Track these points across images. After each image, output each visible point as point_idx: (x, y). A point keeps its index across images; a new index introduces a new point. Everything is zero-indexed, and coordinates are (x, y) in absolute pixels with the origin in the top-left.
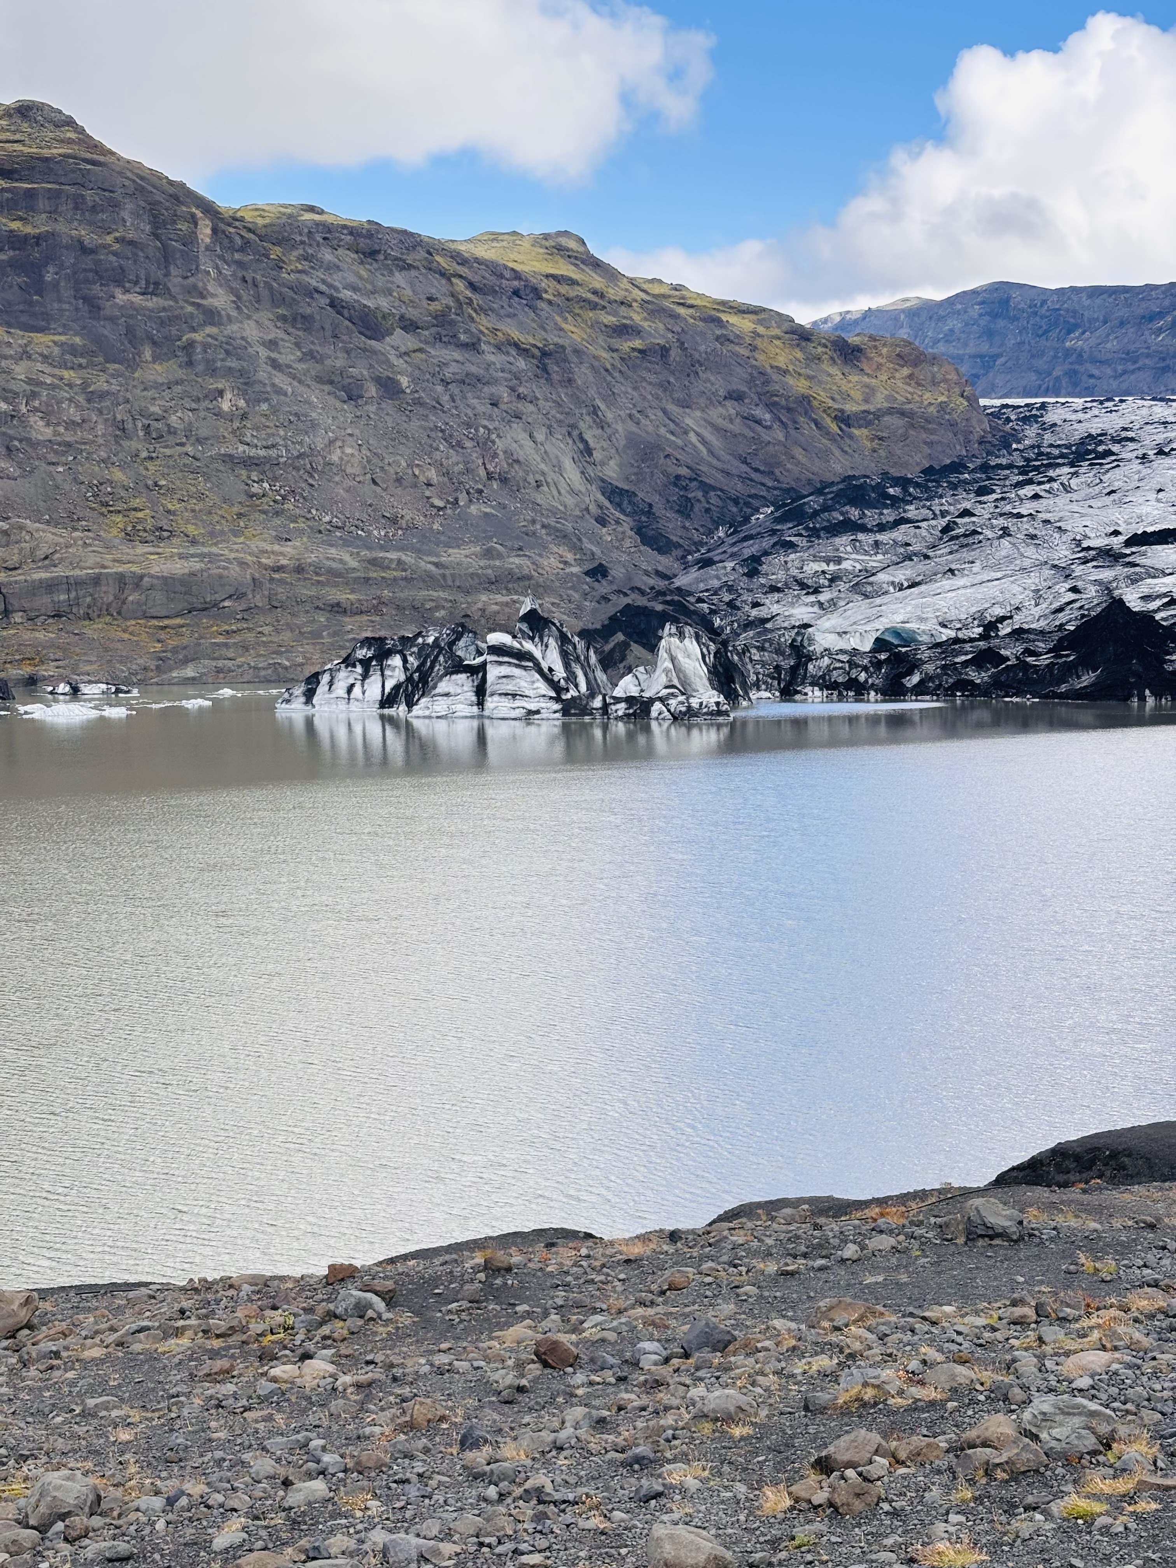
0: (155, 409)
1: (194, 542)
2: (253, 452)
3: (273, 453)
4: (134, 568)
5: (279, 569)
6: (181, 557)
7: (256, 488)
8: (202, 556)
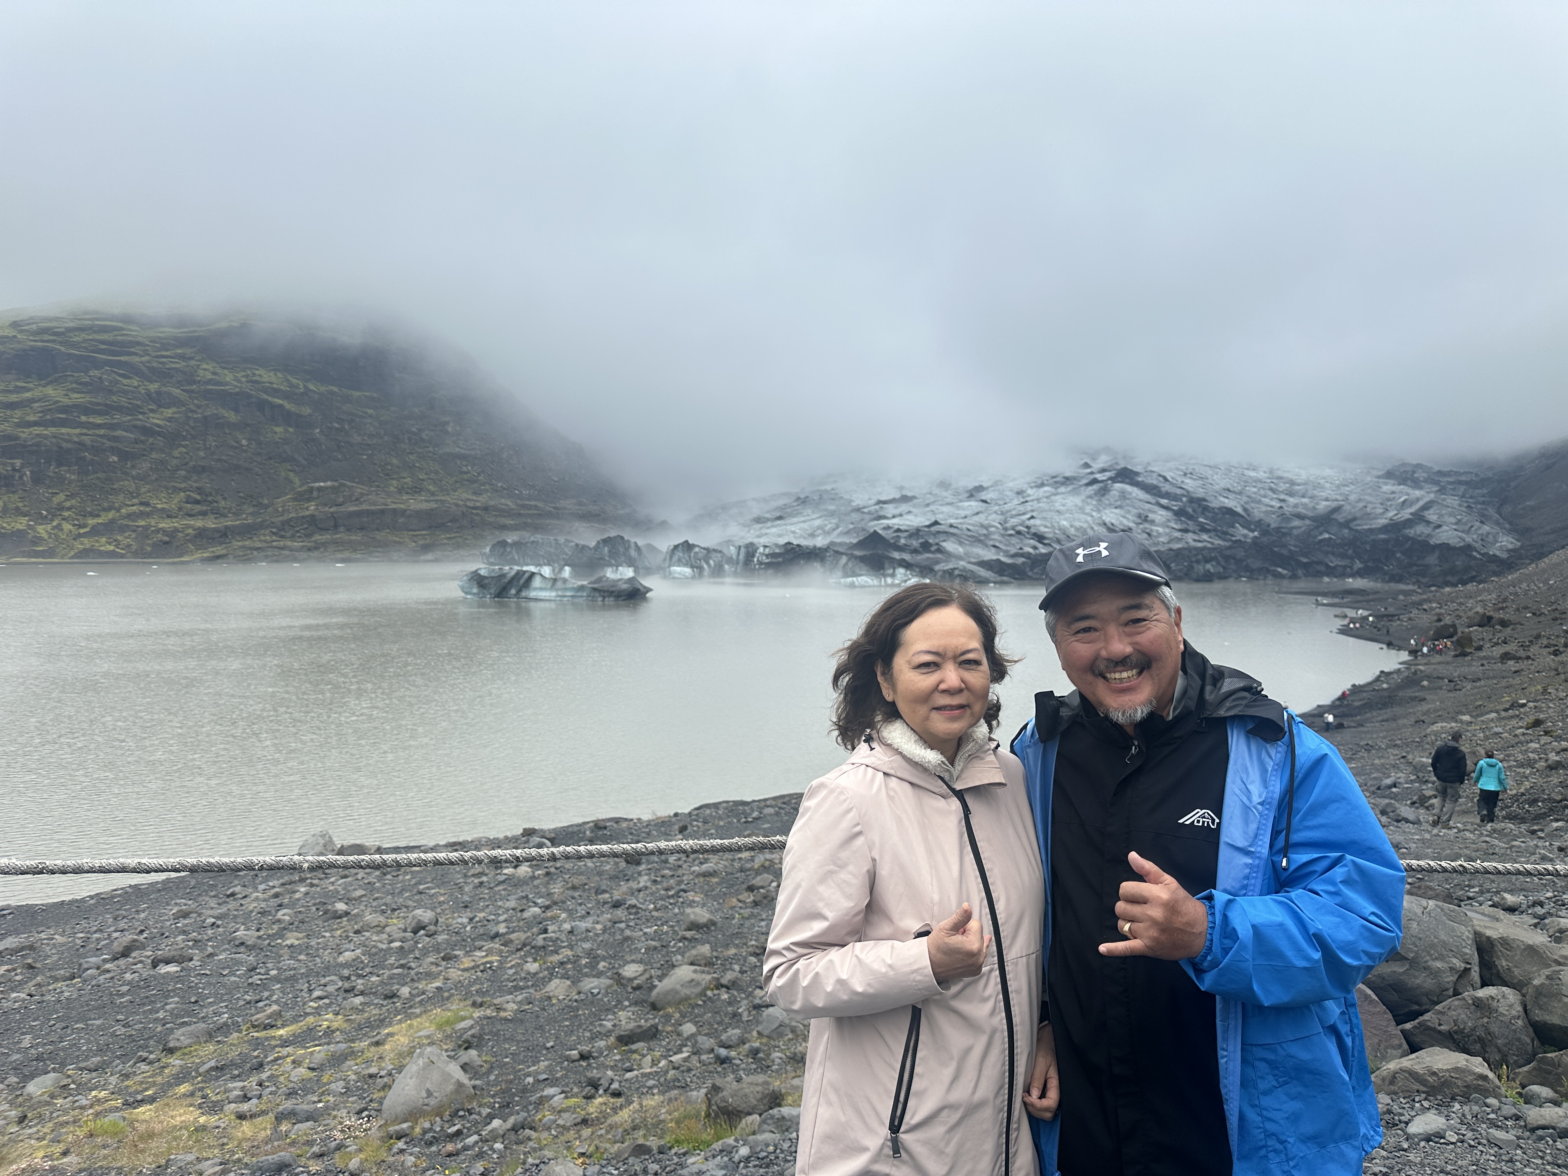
0: (414, 430)
1: (433, 494)
2: (463, 451)
3: (473, 453)
4: (402, 506)
5: (474, 508)
6: (426, 501)
7: (464, 469)
8: (437, 501)
